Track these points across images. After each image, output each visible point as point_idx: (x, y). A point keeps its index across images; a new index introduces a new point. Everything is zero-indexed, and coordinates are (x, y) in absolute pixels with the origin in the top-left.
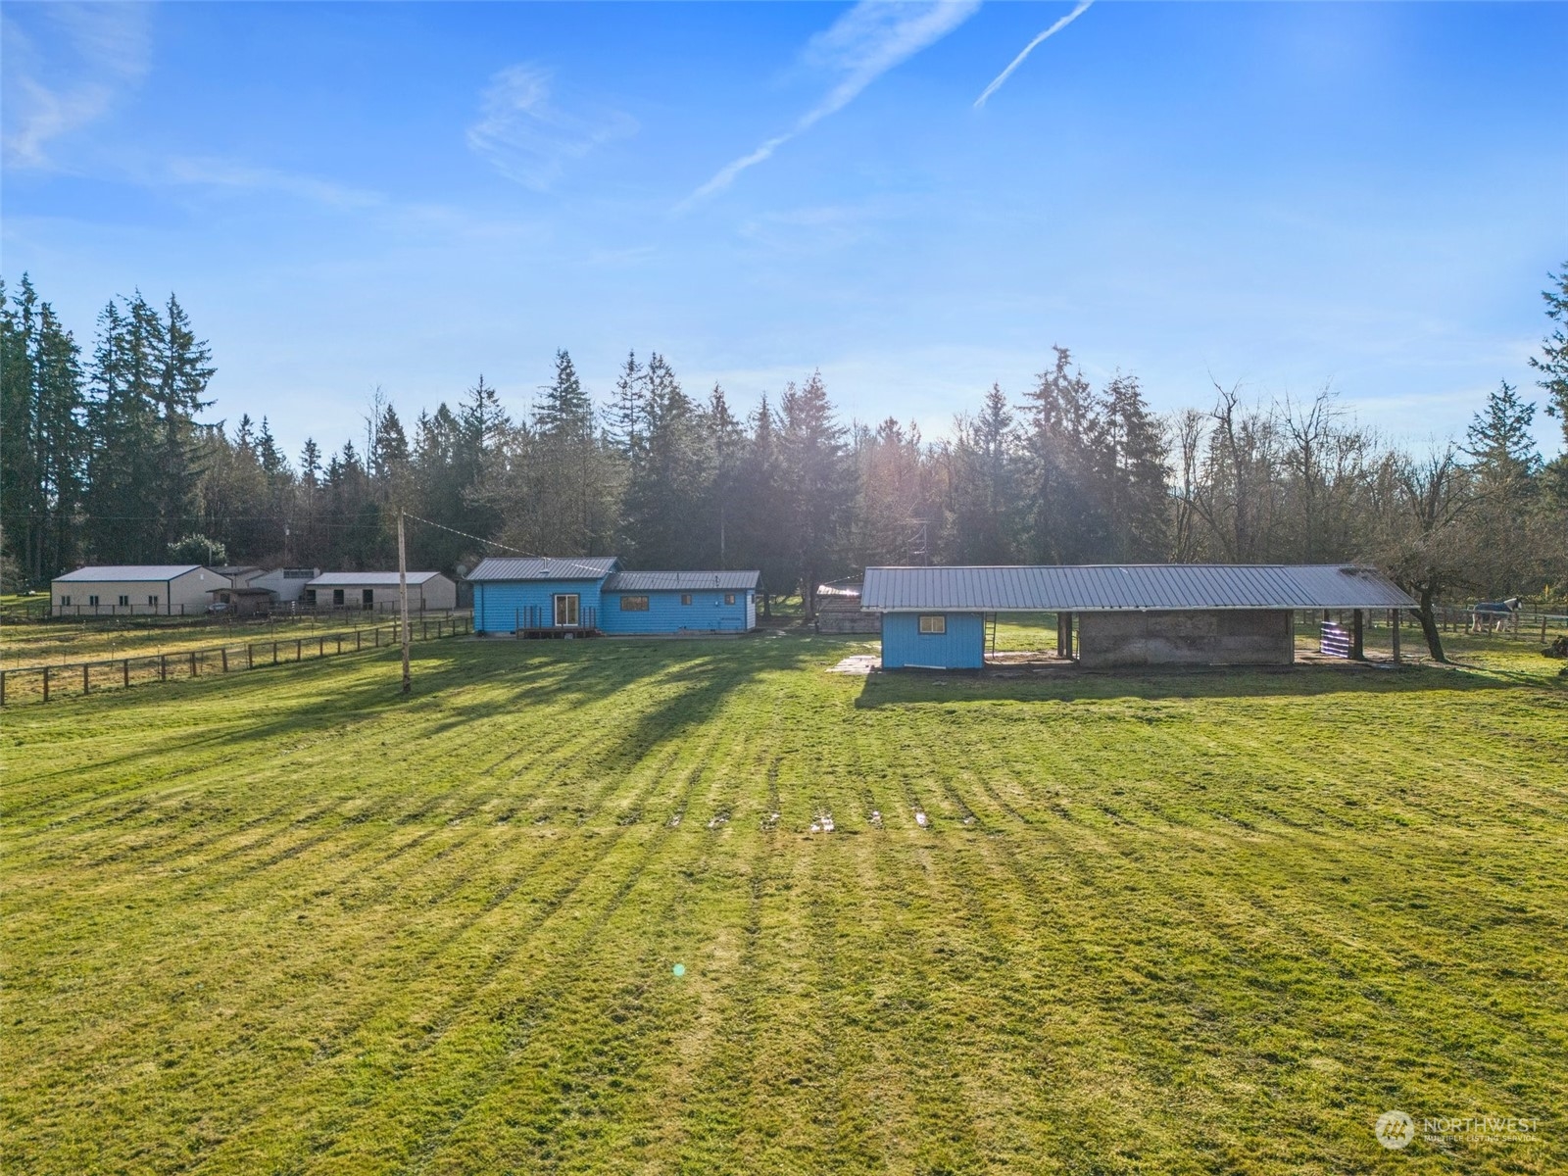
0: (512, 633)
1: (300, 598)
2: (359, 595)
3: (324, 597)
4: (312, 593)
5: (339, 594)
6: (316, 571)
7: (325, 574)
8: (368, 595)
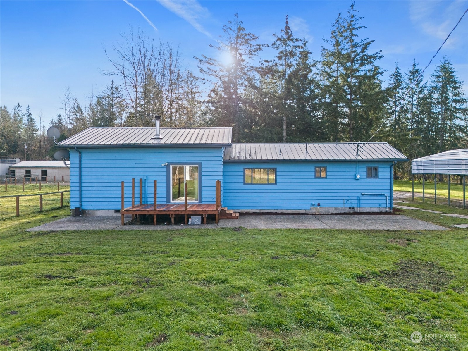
0: (117, 211)
1: (7, 174)
2: (39, 172)
3: (20, 174)
4: (14, 171)
5: (28, 172)
6: (18, 160)
7: (23, 162)
8: (44, 173)
